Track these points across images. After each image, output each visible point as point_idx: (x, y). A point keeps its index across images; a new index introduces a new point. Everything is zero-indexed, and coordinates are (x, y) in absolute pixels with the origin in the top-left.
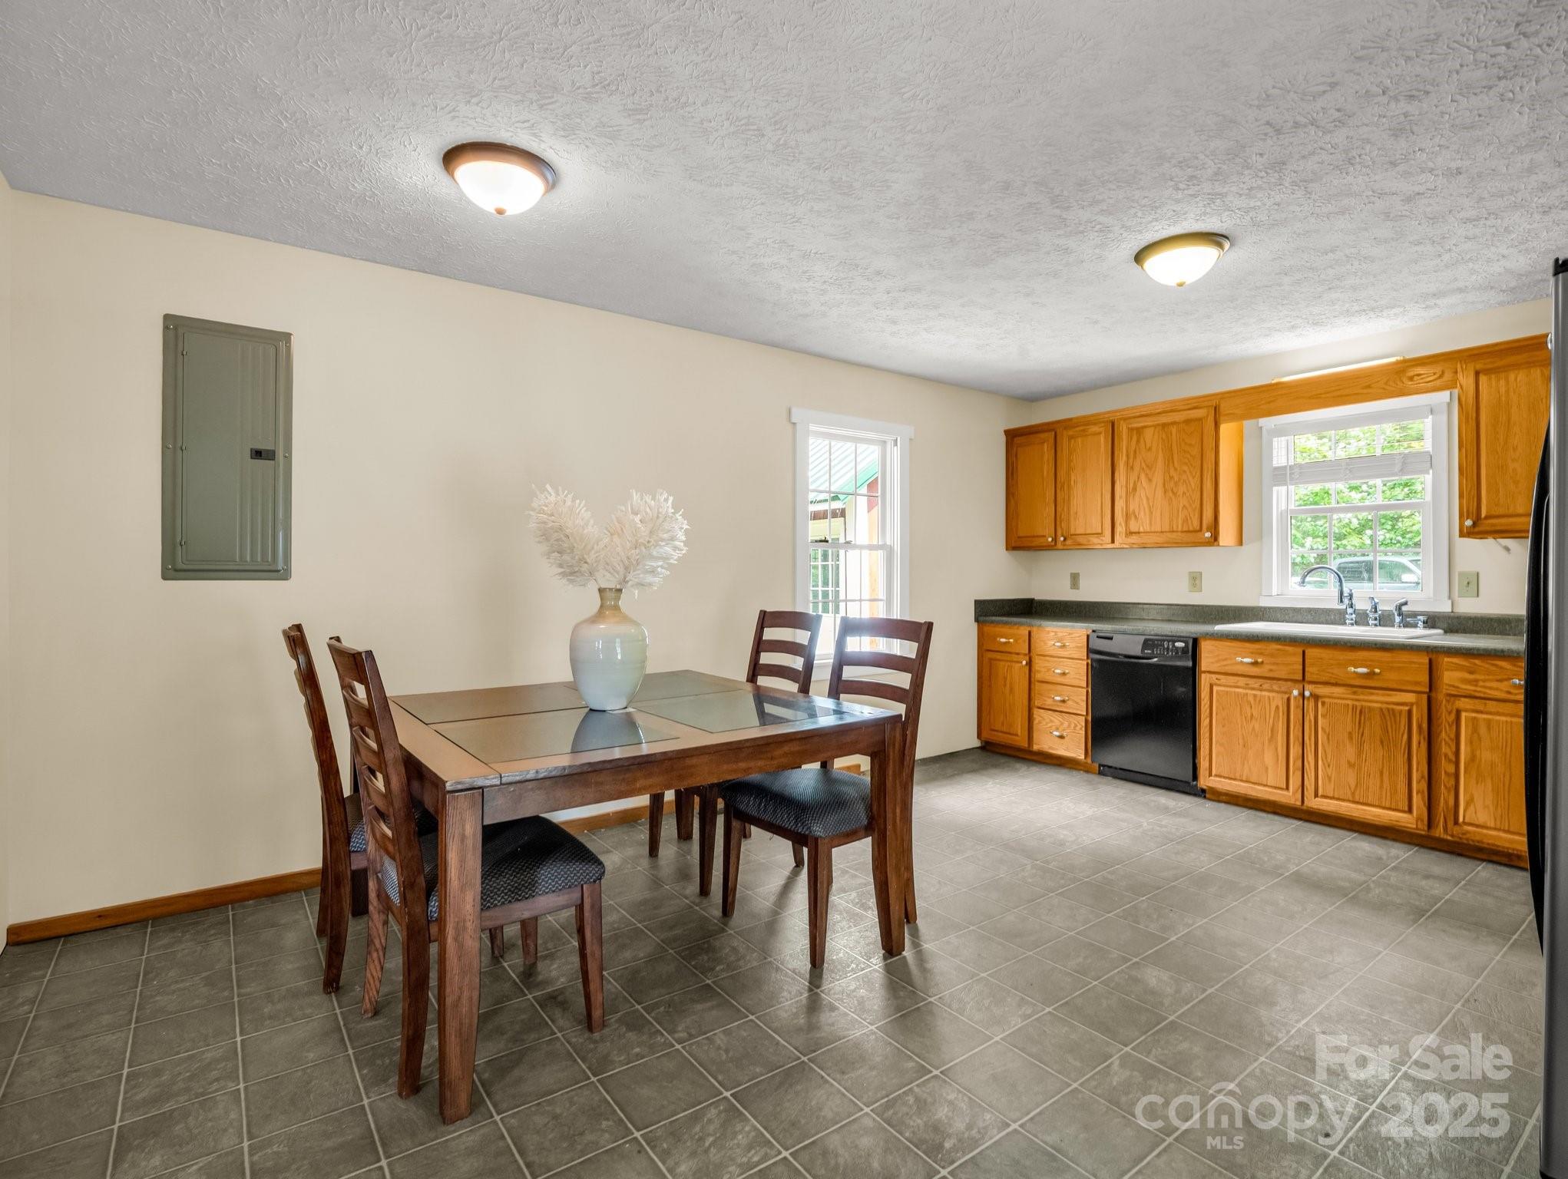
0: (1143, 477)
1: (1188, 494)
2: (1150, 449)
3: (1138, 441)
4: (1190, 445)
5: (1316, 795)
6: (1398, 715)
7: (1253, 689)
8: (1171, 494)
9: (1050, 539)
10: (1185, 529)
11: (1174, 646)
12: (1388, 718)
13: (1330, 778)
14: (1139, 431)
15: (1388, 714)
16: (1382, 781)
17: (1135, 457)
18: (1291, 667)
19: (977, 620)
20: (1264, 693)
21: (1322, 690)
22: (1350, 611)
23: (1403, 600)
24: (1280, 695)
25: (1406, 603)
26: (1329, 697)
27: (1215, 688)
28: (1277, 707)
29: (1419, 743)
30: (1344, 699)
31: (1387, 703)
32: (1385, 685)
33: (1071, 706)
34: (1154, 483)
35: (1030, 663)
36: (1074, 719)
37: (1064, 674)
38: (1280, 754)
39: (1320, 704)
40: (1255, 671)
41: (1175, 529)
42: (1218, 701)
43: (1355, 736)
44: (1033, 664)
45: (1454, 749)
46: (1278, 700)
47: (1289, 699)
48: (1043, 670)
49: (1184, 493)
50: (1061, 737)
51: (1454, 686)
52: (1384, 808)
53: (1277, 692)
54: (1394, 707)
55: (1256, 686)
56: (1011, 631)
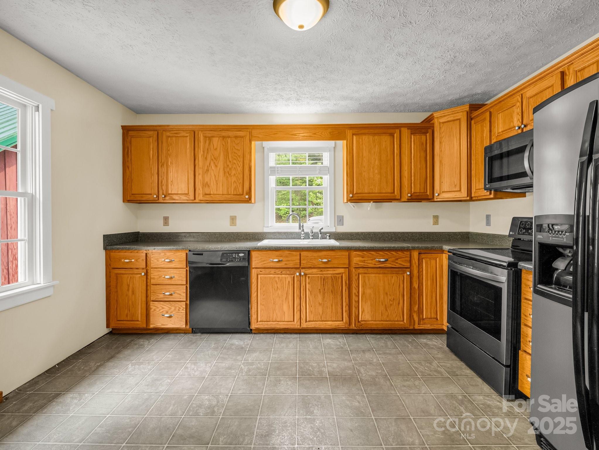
0: (212, 164)
1: (236, 175)
2: (216, 149)
3: (209, 144)
4: (238, 150)
5: (306, 322)
6: (338, 279)
7: (278, 274)
8: (228, 175)
9: (155, 196)
10: (235, 193)
11: (238, 256)
12: (334, 280)
13: (312, 312)
14: (210, 138)
15: (334, 278)
16: (332, 309)
17: (207, 153)
18: (295, 262)
19: (105, 248)
20: (283, 276)
21: (308, 271)
22: (303, 233)
23: (321, 227)
24: (290, 276)
25: (322, 229)
26: (311, 274)
27: (259, 276)
28: (289, 282)
29: (346, 290)
30: (316, 274)
31: (334, 274)
32: (332, 266)
33: (176, 297)
34: (218, 168)
35: (146, 274)
36: (178, 305)
37: (171, 278)
38: (290, 305)
39: (307, 278)
40: (278, 265)
41: (230, 193)
42: (261, 282)
43: (321, 291)
44: (149, 274)
45: (358, 291)
46: (289, 278)
47: (294, 277)
48: (156, 277)
49: (235, 175)
50: (170, 317)
51: (357, 264)
52: (333, 321)
53: (289, 274)
54: (337, 275)
55: (279, 272)
56: (132, 254)
